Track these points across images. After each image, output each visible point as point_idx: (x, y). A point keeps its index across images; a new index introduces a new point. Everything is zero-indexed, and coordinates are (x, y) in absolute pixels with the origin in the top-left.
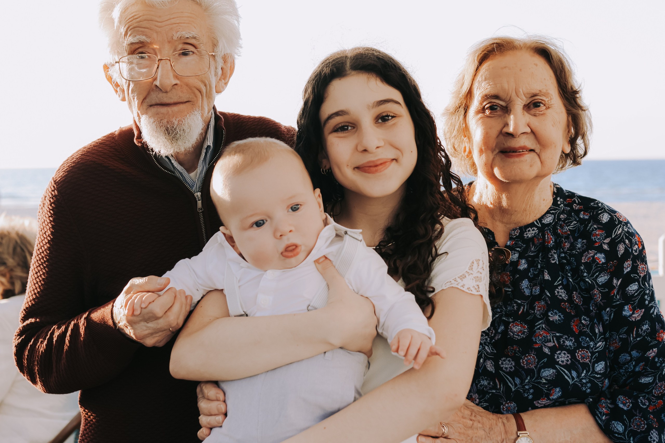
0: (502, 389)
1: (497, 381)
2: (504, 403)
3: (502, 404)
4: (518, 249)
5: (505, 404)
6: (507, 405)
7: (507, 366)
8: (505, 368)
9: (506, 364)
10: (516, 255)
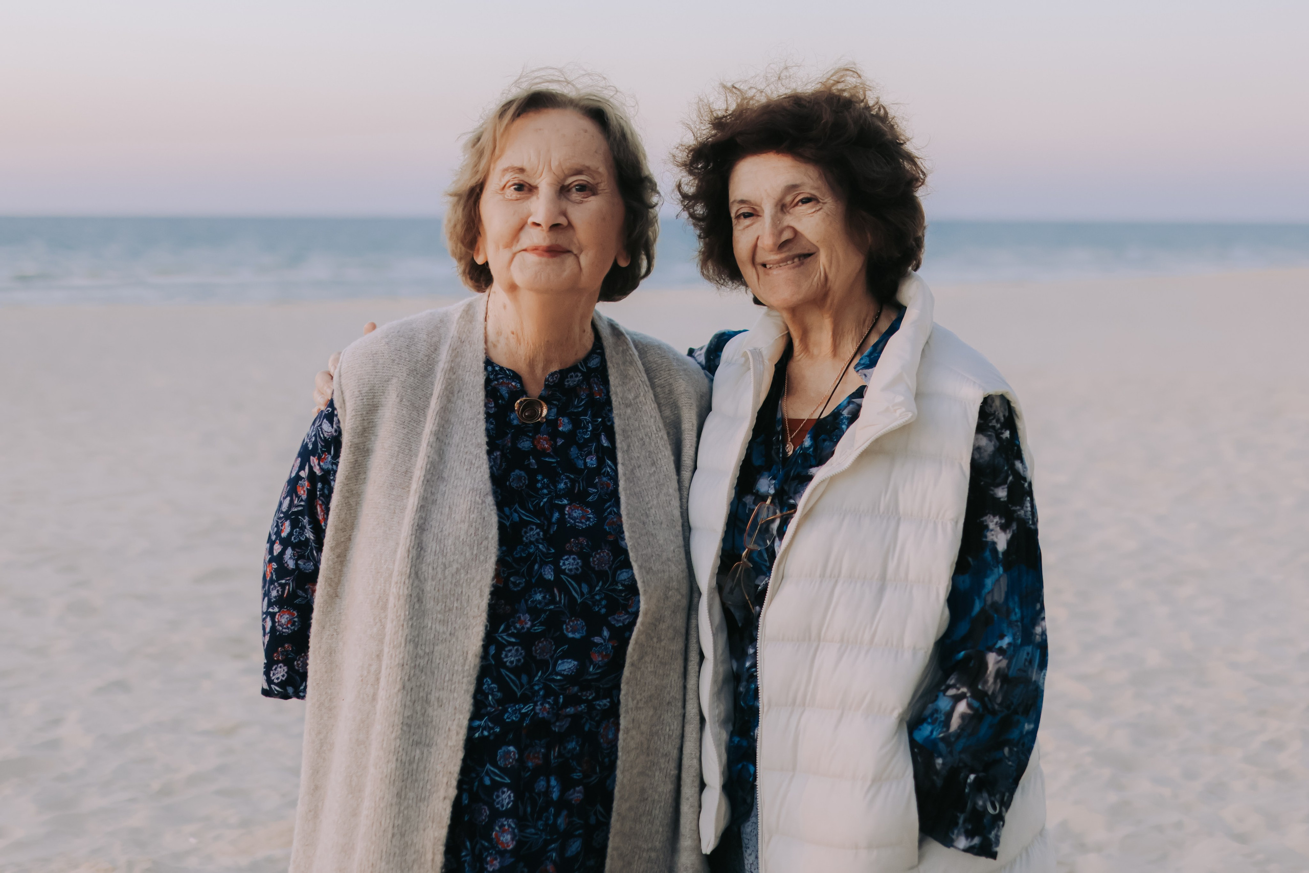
0: (563, 601)
1: (556, 591)
2: (567, 621)
3: (565, 622)
4: (555, 402)
5: (569, 622)
6: (571, 624)
7: (571, 567)
8: (569, 570)
9: (569, 564)
10: (553, 410)
